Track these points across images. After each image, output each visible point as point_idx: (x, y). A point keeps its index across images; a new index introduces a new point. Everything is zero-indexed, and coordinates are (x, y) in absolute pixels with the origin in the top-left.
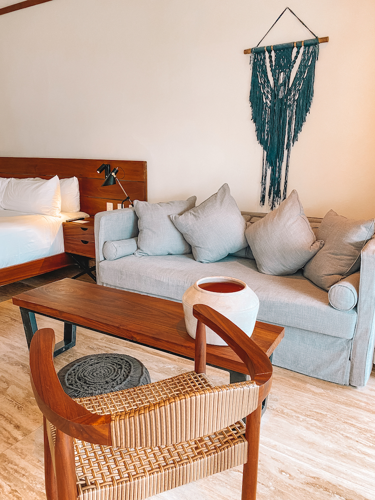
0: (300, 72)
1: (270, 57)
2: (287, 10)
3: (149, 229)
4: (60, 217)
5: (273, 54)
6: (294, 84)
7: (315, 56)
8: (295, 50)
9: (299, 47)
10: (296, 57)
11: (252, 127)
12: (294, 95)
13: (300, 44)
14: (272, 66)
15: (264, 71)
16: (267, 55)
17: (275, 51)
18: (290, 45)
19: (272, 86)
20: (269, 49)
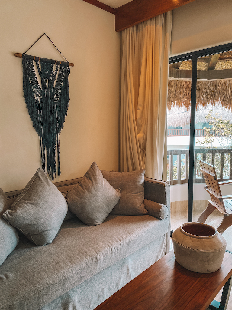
0: (59, 81)
1: (37, 65)
7: (67, 74)
8: (55, 67)
9: (58, 65)
10: (57, 71)
12: (57, 97)
13: (58, 63)
14: (39, 71)
15: (33, 75)
16: (34, 63)
17: (40, 62)
18: (53, 62)
19: (41, 88)
20: (37, 59)
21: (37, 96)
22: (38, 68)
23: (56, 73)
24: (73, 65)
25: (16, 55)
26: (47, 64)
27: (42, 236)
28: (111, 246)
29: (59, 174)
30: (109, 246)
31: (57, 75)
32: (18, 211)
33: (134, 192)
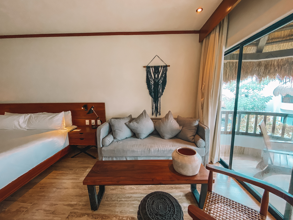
0: (162, 74)
1: (152, 69)
2: (157, 56)
3: (118, 130)
4: (66, 130)
5: (153, 68)
6: (160, 78)
7: (166, 70)
8: (160, 68)
9: (161, 67)
10: (161, 70)
11: (148, 91)
12: (161, 81)
13: (162, 67)
14: (153, 72)
15: (151, 73)
16: (151, 69)
17: (154, 68)
18: (159, 67)
19: (153, 78)
20: (152, 67)
21: (152, 82)
22: (153, 71)
23: (160, 72)
24: (169, 66)
25: (144, 67)
26: (156, 68)
27: (139, 135)
28: (159, 147)
29: (160, 114)
30: (158, 147)
31: (161, 71)
32: (131, 123)
33: (189, 129)
